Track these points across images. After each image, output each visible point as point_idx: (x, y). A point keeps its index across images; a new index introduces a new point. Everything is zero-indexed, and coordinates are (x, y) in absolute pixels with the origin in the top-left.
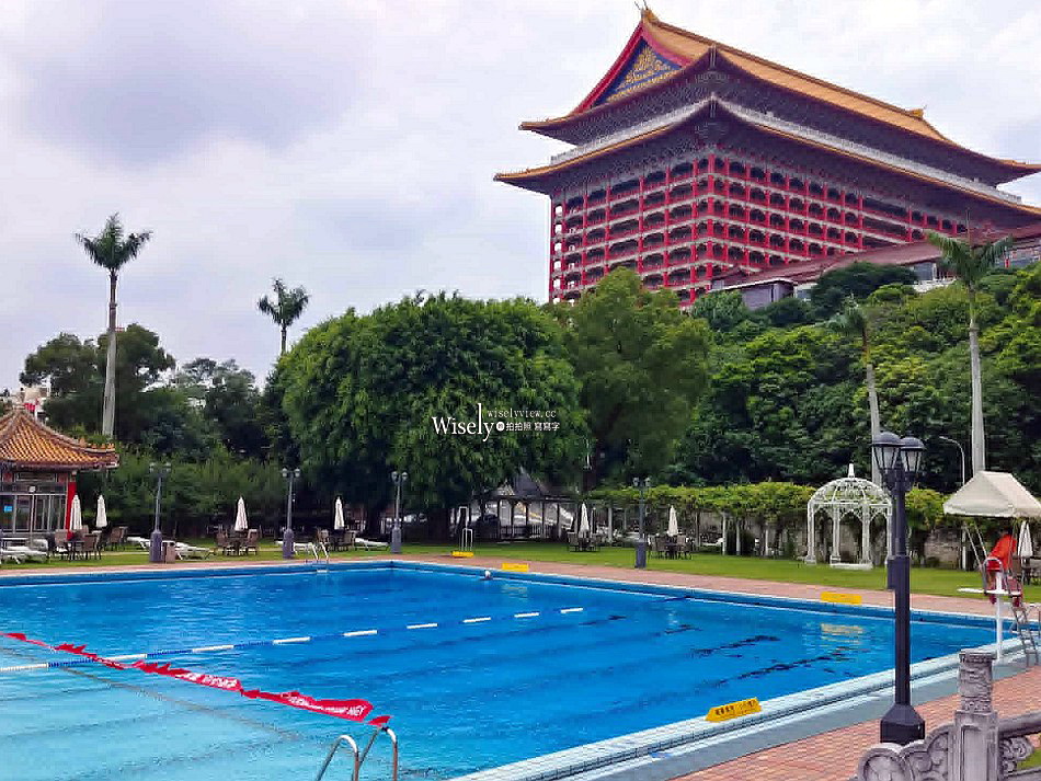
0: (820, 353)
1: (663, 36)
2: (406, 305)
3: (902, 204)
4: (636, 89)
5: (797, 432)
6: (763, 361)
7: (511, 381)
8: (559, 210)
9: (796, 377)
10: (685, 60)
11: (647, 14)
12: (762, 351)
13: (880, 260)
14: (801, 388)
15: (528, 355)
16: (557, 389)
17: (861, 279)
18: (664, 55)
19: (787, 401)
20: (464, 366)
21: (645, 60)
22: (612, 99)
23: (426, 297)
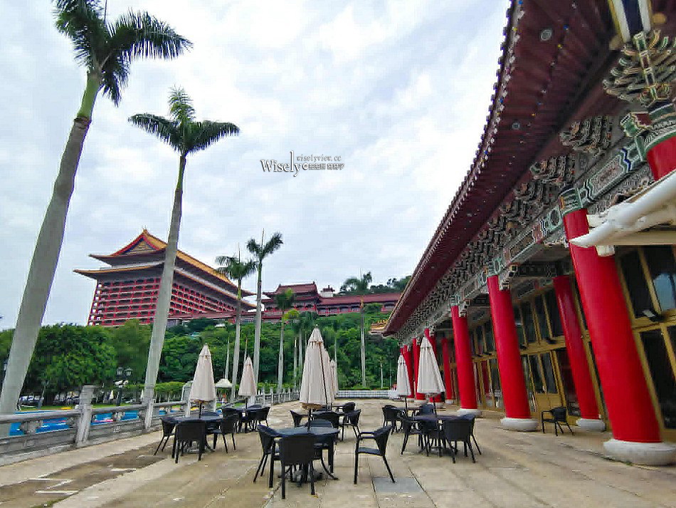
0: (189, 345)
1: (149, 238)
2: (57, 326)
3: (216, 299)
4: (138, 253)
5: (179, 367)
6: (172, 346)
7: (93, 352)
8: (100, 286)
9: (182, 351)
10: (156, 248)
11: (145, 231)
12: (172, 343)
13: (210, 317)
14: (183, 354)
15: (100, 344)
16: (109, 354)
17: (203, 322)
18: (149, 244)
19: (177, 358)
20: (77, 347)
21: (142, 244)
22: (129, 253)
23: (64, 324)
